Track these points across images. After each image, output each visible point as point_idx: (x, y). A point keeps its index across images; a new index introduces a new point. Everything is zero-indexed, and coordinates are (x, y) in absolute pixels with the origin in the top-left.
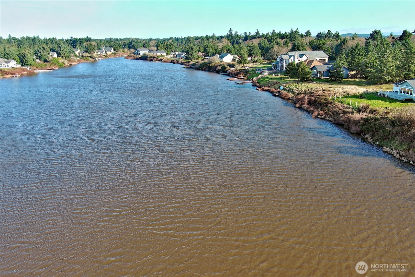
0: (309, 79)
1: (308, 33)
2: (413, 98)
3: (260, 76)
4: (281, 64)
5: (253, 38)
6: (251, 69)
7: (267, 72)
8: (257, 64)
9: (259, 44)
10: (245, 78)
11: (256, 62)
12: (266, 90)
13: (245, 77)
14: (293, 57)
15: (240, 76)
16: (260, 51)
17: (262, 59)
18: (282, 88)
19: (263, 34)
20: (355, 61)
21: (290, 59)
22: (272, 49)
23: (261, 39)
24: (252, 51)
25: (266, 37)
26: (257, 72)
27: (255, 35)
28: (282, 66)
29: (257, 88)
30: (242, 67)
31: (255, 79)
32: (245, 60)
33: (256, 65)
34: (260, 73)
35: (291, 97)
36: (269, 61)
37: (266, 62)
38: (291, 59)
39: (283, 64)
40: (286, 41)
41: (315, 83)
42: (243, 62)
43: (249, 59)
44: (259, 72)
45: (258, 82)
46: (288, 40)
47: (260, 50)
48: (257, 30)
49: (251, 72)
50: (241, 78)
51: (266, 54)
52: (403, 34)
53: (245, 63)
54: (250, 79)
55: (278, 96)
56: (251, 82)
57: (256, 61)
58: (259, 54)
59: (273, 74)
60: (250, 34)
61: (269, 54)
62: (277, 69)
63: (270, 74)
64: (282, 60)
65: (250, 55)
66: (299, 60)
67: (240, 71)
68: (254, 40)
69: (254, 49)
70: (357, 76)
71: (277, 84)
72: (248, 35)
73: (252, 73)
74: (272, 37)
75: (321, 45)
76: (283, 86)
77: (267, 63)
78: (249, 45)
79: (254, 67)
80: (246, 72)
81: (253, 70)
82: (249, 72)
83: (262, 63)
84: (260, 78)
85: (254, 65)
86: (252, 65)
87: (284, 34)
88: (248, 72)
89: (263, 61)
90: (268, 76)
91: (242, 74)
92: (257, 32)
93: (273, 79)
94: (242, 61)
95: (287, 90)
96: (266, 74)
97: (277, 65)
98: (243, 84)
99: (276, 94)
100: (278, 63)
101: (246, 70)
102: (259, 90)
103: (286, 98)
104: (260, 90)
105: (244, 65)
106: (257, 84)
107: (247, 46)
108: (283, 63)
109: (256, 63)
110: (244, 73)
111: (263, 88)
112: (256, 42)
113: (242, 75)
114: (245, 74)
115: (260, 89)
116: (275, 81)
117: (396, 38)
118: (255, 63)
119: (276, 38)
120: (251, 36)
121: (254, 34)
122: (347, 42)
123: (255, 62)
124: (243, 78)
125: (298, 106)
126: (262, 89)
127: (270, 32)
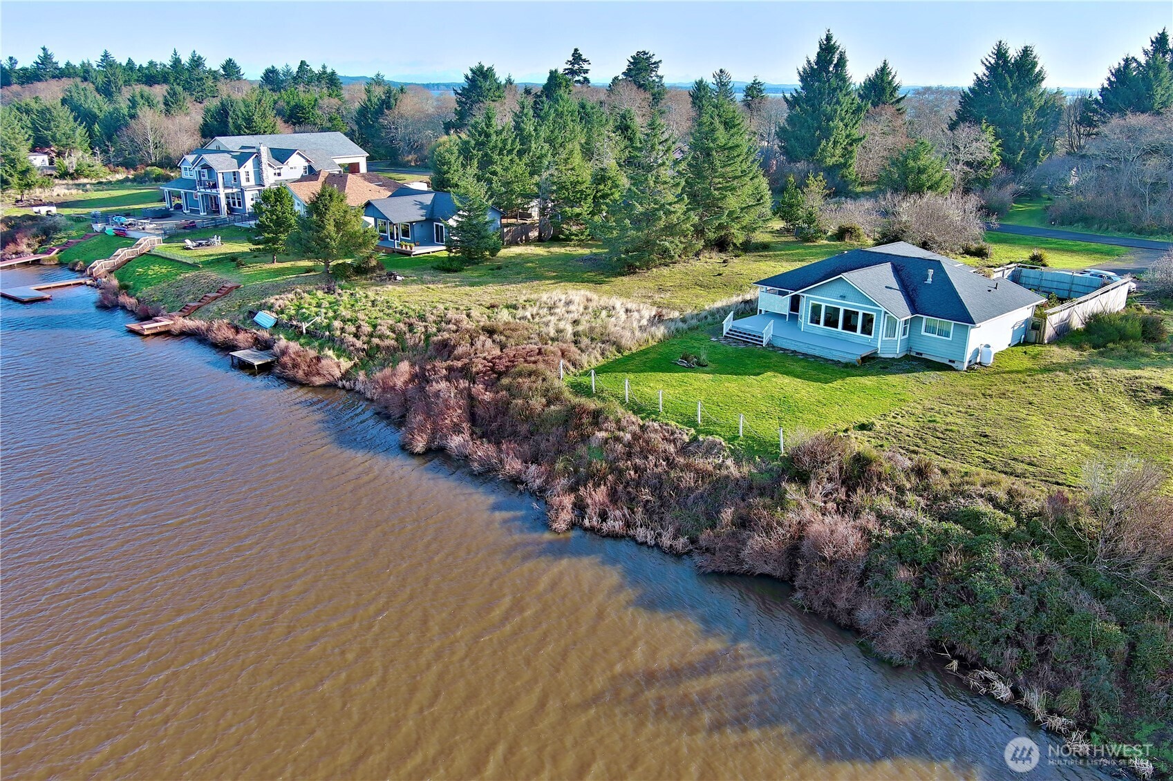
0: (373, 263)
1: (230, 69)
2: (879, 346)
3: (123, 254)
4: (209, 191)
5: (30, 77)
6: (67, 211)
7: (150, 226)
8: (84, 185)
9: (64, 102)
10: (44, 260)
11: (78, 174)
12: (185, 334)
13: (46, 256)
14: (251, 160)
15: (16, 253)
16: (81, 130)
17: (97, 162)
18: (266, 319)
19: (68, 64)
20: (494, 173)
21: (242, 171)
22: (132, 123)
23: (66, 83)
24: (48, 129)
25: (85, 73)
26: (98, 227)
27: (39, 68)
28: (216, 199)
29: (135, 326)
30: (17, 201)
31: (100, 266)
32: (24, 173)
33: (81, 191)
34: (117, 235)
35: (338, 374)
36: (132, 172)
37: (120, 177)
38: (246, 170)
39: (214, 191)
40: (175, 94)
41: (404, 283)
42: (14, 180)
43: (40, 160)
44: (110, 230)
45: (124, 288)
46: (179, 89)
47: (82, 127)
48: (44, 49)
49: (71, 227)
50: (27, 264)
51: (114, 144)
52: (550, 79)
53: (25, 185)
54: (76, 264)
55: (265, 369)
56: (82, 281)
57: (76, 171)
58: (78, 140)
59: (187, 241)
60: (16, 63)
61: (123, 141)
62: (192, 211)
63: (170, 237)
64: (206, 174)
65: (39, 145)
66: (278, 171)
67: (12, 227)
68: (39, 85)
69: (52, 123)
70: (530, 234)
71: (227, 293)
72: (7, 67)
73: (74, 234)
74: (108, 78)
75: (305, 109)
76: (270, 308)
77: (127, 180)
78: (23, 105)
79: (71, 199)
80: (45, 231)
81: (78, 219)
82: (60, 230)
83: (104, 180)
84: (129, 260)
85: (74, 192)
86: (61, 190)
87: (147, 68)
88: (56, 229)
89: (108, 171)
90: (160, 247)
91: (25, 240)
92: (42, 55)
93: (194, 266)
94: (11, 175)
95: (302, 332)
96: (149, 238)
97: (186, 194)
98: (42, 300)
99: (257, 363)
100: (191, 184)
101: (42, 218)
102: (148, 335)
103: (318, 381)
104: (152, 334)
105: (26, 192)
106: (124, 299)
107: (18, 109)
108: (215, 186)
109: (76, 182)
110: (35, 236)
111: (166, 322)
112: (50, 93)
113: (29, 245)
114: (41, 243)
115: (153, 331)
116: (214, 275)
117: (533, 92)
118: (71, 182)
119: (125, 81)
120: (21, 69)
121: (35, 65)
122: (396, 100)
123: (72, 176)
124: (36, 263)
125: (420, 445)
126: (163, 329)
127: (94, 60)
